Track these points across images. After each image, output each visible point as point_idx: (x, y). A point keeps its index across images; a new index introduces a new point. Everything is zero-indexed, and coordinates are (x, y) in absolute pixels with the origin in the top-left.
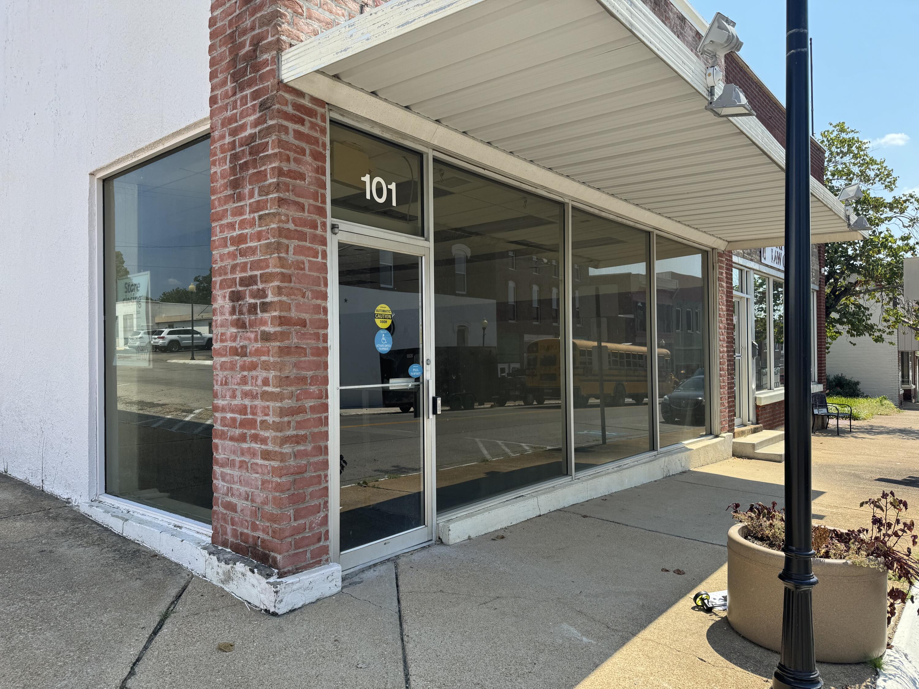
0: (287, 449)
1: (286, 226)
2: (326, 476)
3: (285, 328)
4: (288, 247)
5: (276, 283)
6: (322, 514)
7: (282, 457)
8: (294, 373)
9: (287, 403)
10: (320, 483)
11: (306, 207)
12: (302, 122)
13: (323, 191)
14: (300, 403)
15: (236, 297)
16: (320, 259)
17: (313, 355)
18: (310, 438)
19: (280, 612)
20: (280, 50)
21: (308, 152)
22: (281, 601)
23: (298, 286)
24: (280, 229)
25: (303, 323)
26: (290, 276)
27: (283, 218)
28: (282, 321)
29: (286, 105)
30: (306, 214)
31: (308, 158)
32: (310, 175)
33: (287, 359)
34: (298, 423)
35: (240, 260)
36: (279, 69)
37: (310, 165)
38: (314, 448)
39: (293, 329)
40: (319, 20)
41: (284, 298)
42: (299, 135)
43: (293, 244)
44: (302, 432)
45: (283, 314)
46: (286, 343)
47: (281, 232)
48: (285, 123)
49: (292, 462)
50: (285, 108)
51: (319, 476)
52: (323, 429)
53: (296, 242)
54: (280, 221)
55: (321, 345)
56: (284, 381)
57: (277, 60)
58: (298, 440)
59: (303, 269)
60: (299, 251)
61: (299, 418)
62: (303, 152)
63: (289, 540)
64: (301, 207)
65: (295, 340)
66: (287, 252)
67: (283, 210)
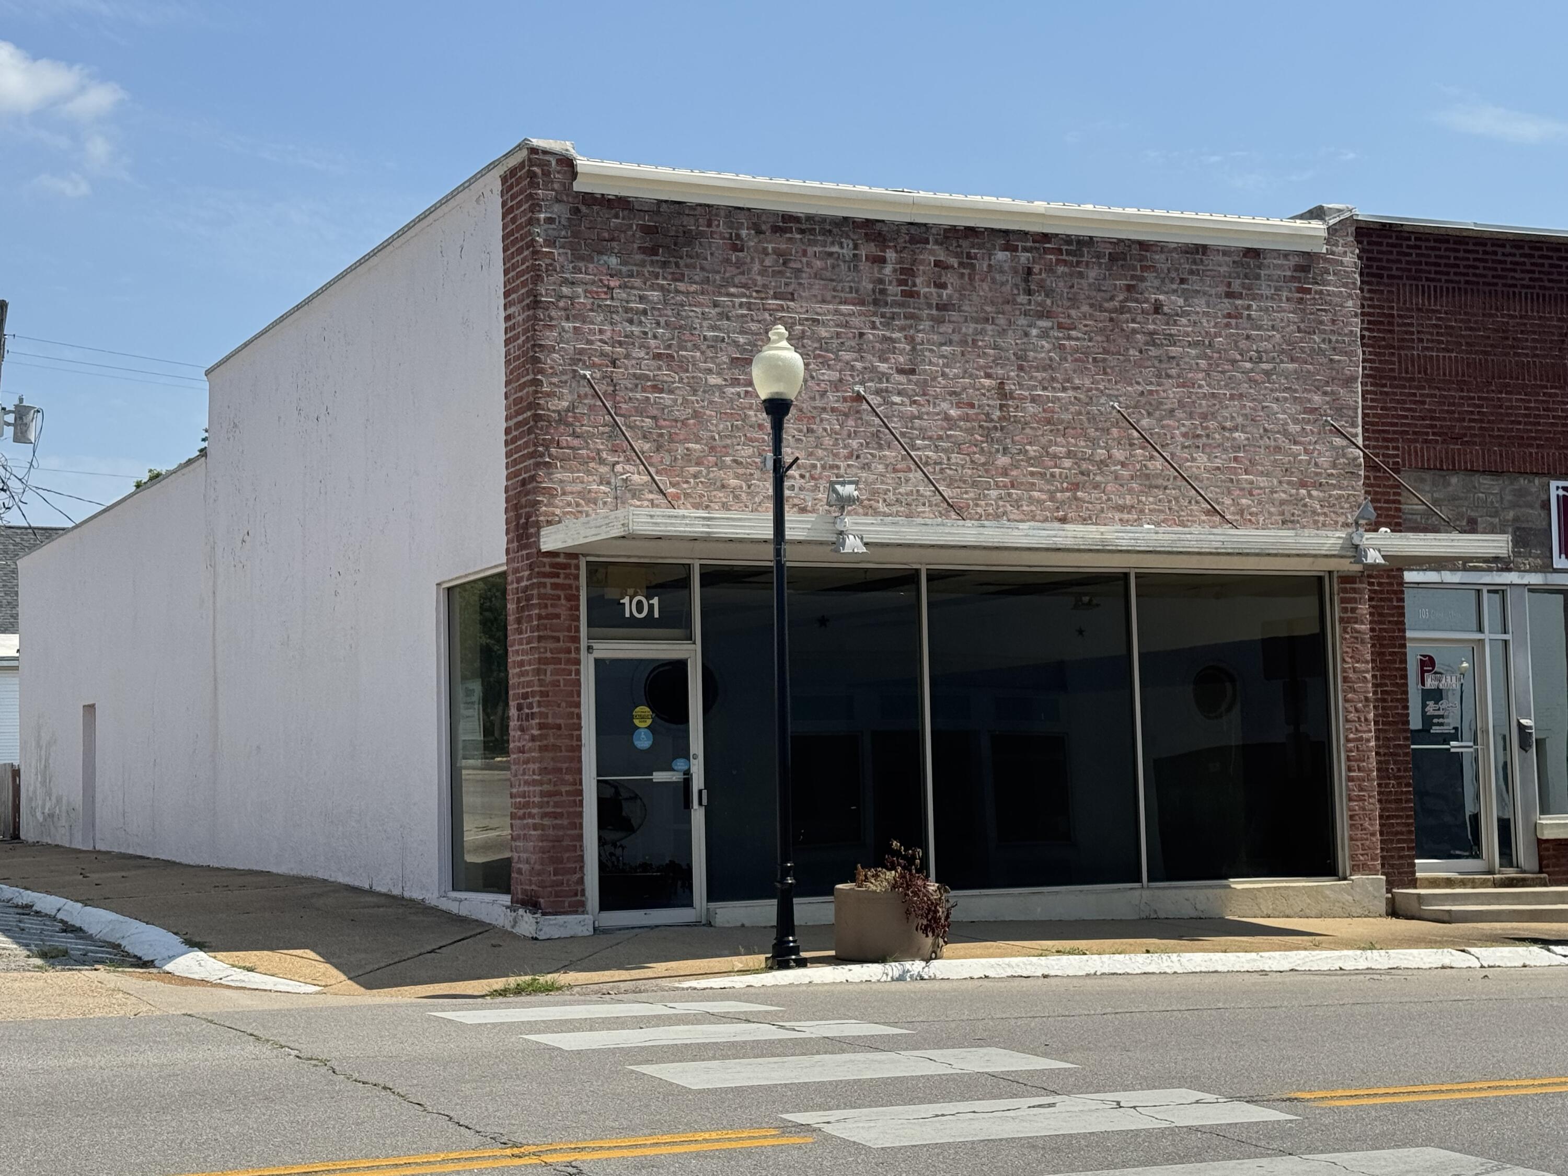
0: (546, 822)
1: (543, 655)
2: (581, 846)
3: (544, 731)
4: (546, 670)
5: (537, 698)
6: (578, 876)
7: (543, 828)
8: (551, 765)
9: (546, 787)
10: (575, 851)
11: (562, 638)
12: (557, 575)
13: (576, 623)
14: (557, 788)
15: (520, 708)
16: (573, 676)
17: (567, 751)
18: (566, 815)
19: (540, 938)
20: (539, 528)
21: (562, 597)
22: (541, 930)
23: (554, 699)
24: (540, 659)
25: (559, 727)
26: (547, 692)
27: (542, 650)
28: (541, 726)
29: (544, 566)
30: (561, 643)
31: (563, 602)
32: (564, 613)
33: (546, 754)
34: (555, 802)
35: (522, 679)
36: (539, 541)
37: (565, 606)
38: (569, 823)
39: (551, 732)
40: (572, 493)
41: (543, 709)
42: (555, 586)
43: (550, 668)
44: (559, 810)
45: (542, 721)
46: (545, 742)
47: (540, 661)
48: (543, 580)
49: (551, 832)
50: (543, 569)
51: (575, 846)
52: (578, 809)
53: (552, 667)
54: (540, 653)
55: (575, 743)
56: (544, 771)
57: (538, 535)
58: (555, 816)
59: (559, 686)
60: (556, 672)
61: (557, 799)
62: (559, 598)
63: (549, 889)
64: (557, 640)
65: (552, 740)
66: (545, 674)
67: (542, 644)
